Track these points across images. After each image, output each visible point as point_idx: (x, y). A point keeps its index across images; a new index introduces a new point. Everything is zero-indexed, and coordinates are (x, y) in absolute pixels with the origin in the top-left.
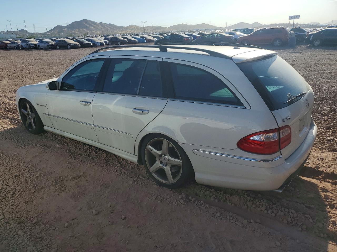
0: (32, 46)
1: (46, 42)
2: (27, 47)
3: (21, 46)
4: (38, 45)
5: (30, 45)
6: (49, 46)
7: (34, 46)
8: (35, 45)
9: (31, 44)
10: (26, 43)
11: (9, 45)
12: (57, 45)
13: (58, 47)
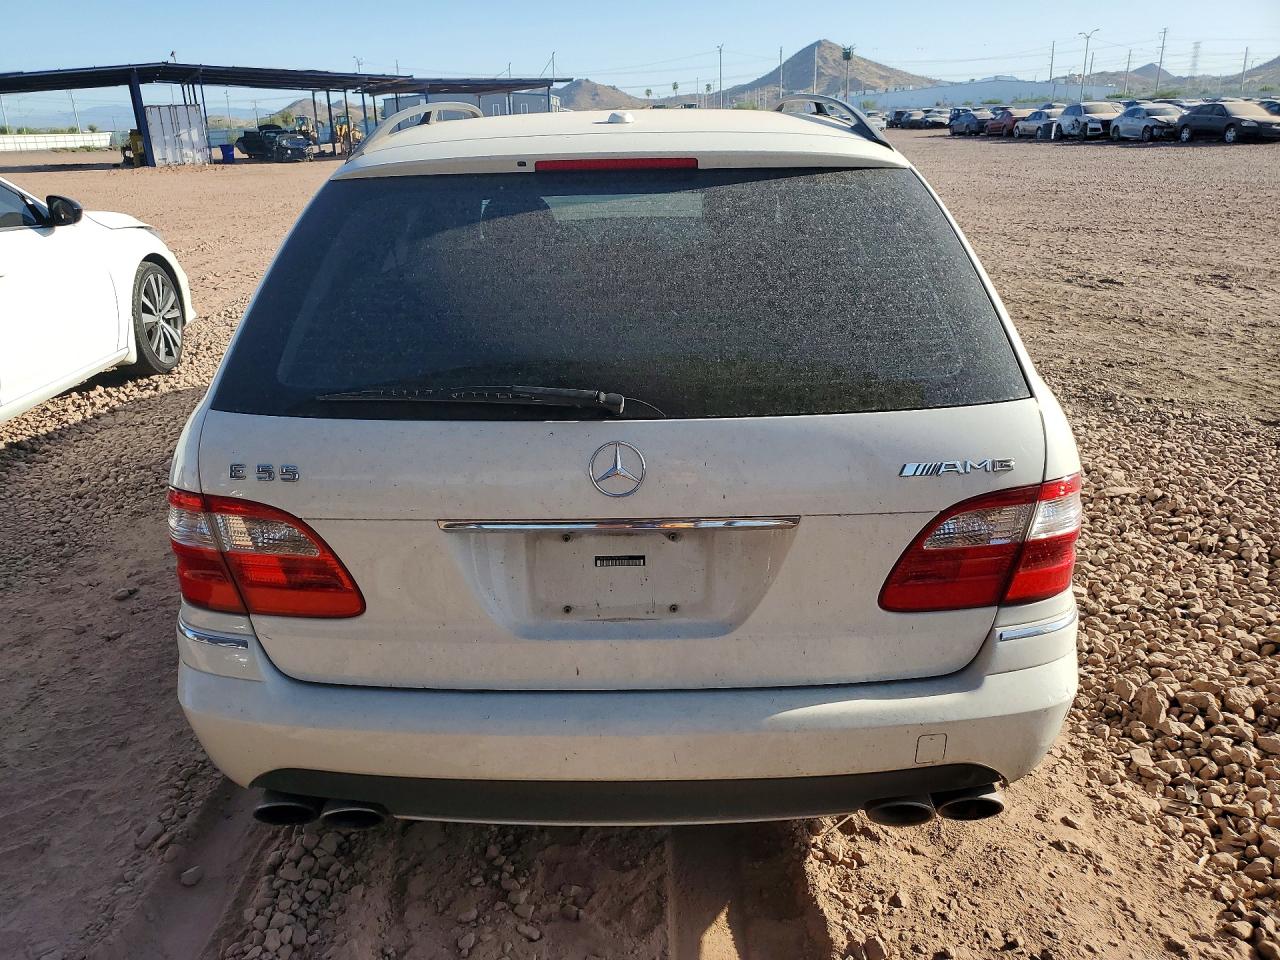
0: (1092, 130)
1: (1149, 113)
2: (1073, 132)
3: (1059, 126)
4: (1114, 124)
5: (1086, 124)
6: (1152, 129)
7: (1098, 129)
8: (1106, 123)
9: (1093, 120)
10: (1074, 118)
11: (1020, 124)
12: (1185, 126)
13: (1185, 135)
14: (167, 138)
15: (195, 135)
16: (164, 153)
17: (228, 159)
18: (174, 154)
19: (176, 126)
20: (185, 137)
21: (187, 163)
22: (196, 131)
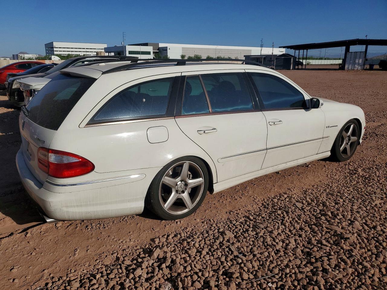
14: (351, 62)
15: (361, 61)
16: (349, 66)
17: (371, 68)
18: (352, 67)
19: (355, 58)
20: (357, 61)
21: (355, 70)
22: (361, 60)
